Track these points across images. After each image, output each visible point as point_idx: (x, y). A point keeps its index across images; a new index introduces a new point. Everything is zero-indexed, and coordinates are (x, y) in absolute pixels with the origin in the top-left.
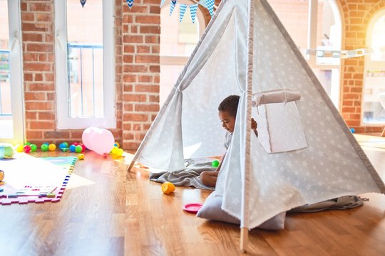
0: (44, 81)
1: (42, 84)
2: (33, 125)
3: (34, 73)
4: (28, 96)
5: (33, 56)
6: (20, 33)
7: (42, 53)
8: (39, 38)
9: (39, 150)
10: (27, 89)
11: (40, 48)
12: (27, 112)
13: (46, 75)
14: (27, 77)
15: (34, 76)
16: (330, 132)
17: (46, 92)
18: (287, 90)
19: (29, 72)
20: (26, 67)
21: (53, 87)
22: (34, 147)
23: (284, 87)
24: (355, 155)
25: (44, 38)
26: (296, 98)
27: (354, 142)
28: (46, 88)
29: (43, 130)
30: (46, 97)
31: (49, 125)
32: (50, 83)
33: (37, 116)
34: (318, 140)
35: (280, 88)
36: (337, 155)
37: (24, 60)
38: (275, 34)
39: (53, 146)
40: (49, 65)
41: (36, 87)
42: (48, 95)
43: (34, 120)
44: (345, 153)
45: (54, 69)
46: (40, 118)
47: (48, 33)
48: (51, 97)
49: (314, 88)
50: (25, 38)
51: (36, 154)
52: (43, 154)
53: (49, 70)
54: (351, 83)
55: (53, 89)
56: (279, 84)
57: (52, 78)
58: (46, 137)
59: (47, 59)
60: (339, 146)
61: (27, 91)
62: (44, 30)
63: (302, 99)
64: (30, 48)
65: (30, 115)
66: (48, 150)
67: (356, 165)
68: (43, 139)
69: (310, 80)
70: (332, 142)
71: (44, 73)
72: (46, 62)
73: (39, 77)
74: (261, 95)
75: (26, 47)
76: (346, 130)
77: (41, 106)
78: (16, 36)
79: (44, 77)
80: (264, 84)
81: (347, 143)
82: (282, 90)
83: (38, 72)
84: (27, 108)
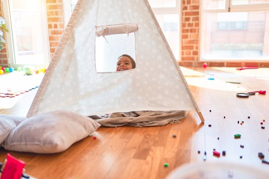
0: (59, 29)
1: (57, 31)
3: (53, 24)
4: (51, 38)
5: (52, 12)
7: (57, 10)
10: (50, 33)
11: (55, 7)
13: (60, 24)
14: (50, 26)
16: (160, 58)
17: (60, 36)
18: (128, 24)
19: (50, 23)
20: (49, 20)
23: (128, 22)
26: (135, 30)
28: (60, 33)
32: (62, 29)
34: (147, 64)
36: (162, 77)
37: (48, 15)
40: (61, 18)
41: (55, 33)
44: (169, 76)
53: (60, 21)
56: (124, 19)
59: (60, 14)
60: (165, 70)
61: (50, 35)
63: (141, 31)
64: (51, 7)
65: (52, 50)
70: (160, 67)
71: (58, 23)
72: (59, 16)
73: (56, 26)
74: (105, 28)
75: (48, 7)
79: (58, 26)
80: (110, 19)
82: (125, 24)
83: (55, 23)
84: (51, 46)
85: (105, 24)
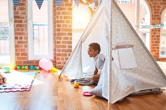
0: (23, 40)
1: (22, 41)
2: (18, 58)
3: (19, 36)
4: (16, 46)
5: (18, 29)
6: (13, 20)
7: (22, 28)
8: (21, 22)
9: (21, 69)
11: (21, 26)
12: (16, 53)
13: (24, 37)
14: (16, 38)
15: (19, 37)
16: (147, 61)
17: (24, 44)
19: (17, 36)
20: (15, 34)
21: (27, 42)
22: (19, 67)
23: (127, 41)
24: (157, 71)
25: (23, 22)
26: (132, 46)
27: (157, 65)
28: (24, 43)
29: (23, 61)
30: (24, 46)
31: (25, 58)
32: (26, 40)
33: (20, 54)
34: (142, 64)
35: (125, 42)
36: (150, 71)
37: (15, 31)
38: (122, 19)
39: (27, 67)
40: (25, 33)
41: (20, 42)
42: (25, 45)
43: (19, 56)
44: (154, 70)
45: (27, 35)
46: (21, 55)
47: (25, 19)
48: (26, 46)
49: (139, 42)
50: (15, 21)
51: (20, 71)
52: (23, 70)
53: (25, 35)
54: (155, 39)
55: (27, 43)
56: (124, 40)
57: (26, 38)
58: (24, 63)
59: (24, 30)
60: (151, 67)
61: (16, 44)
62: (23, 18)
63: (134, 46)
64: (18, 26)
65: (17, 54)
66: (25, 69)
67: (158, 75)
68: (23, 64)
69: (137, 39)
70: (148, 65)
71: (23, 36)
72: (24, 32)
73: (21, 38)
74: (116, 45)
75: (16, 26)
76: (153, 60)
77: (22, 50)
78: (11, 21)
79: (23, 38)
80: (118, 40)
81: (154, 65)
82: (126, 43)
83: (21, 36)
84: (16, 51)
85: (116, 43)
